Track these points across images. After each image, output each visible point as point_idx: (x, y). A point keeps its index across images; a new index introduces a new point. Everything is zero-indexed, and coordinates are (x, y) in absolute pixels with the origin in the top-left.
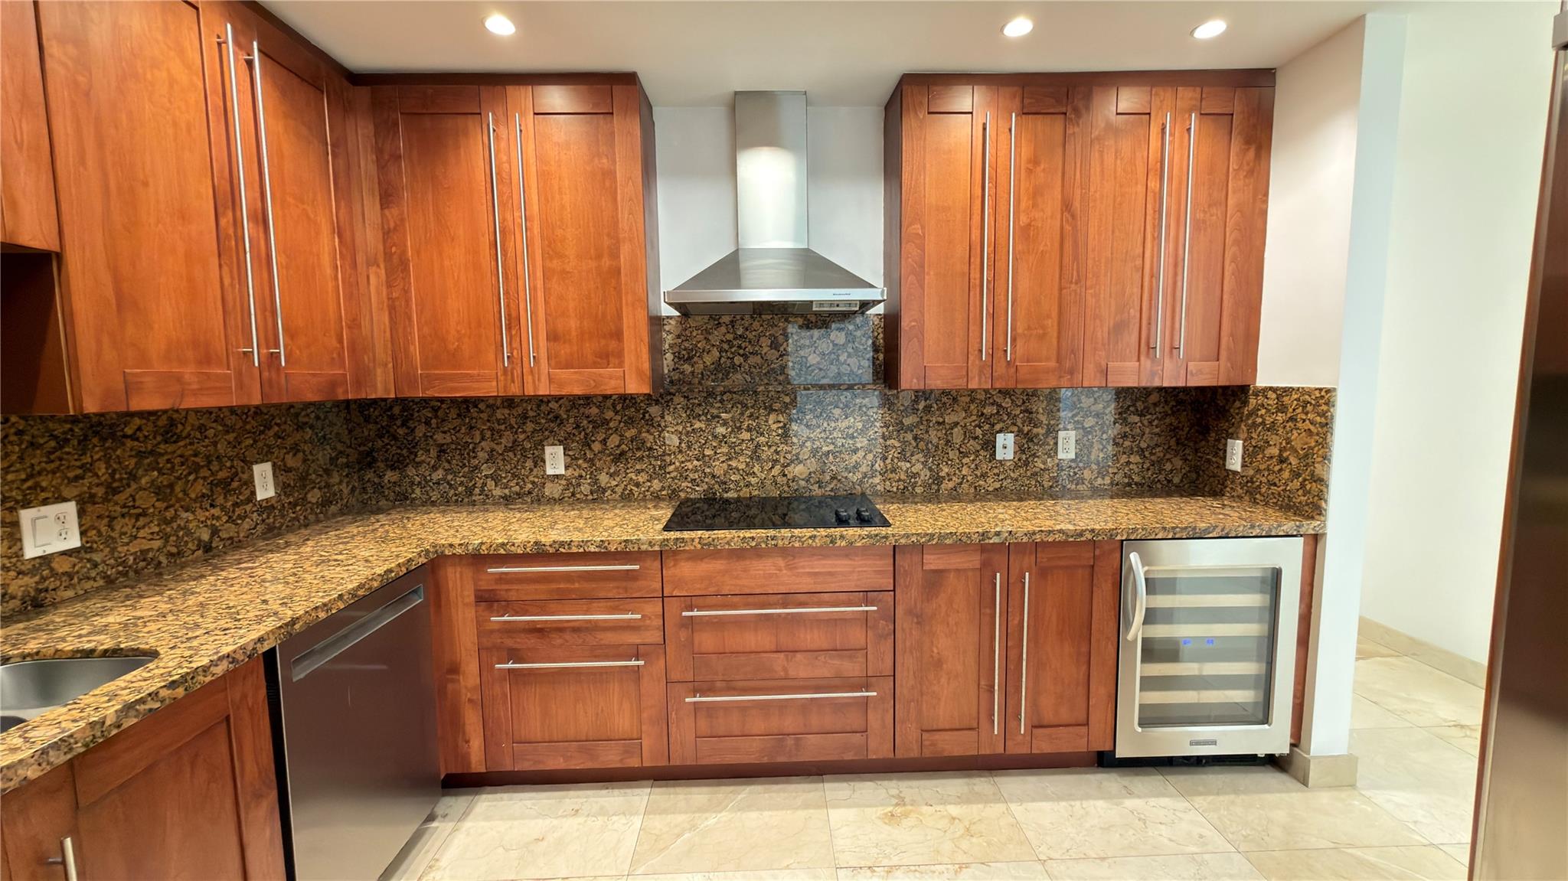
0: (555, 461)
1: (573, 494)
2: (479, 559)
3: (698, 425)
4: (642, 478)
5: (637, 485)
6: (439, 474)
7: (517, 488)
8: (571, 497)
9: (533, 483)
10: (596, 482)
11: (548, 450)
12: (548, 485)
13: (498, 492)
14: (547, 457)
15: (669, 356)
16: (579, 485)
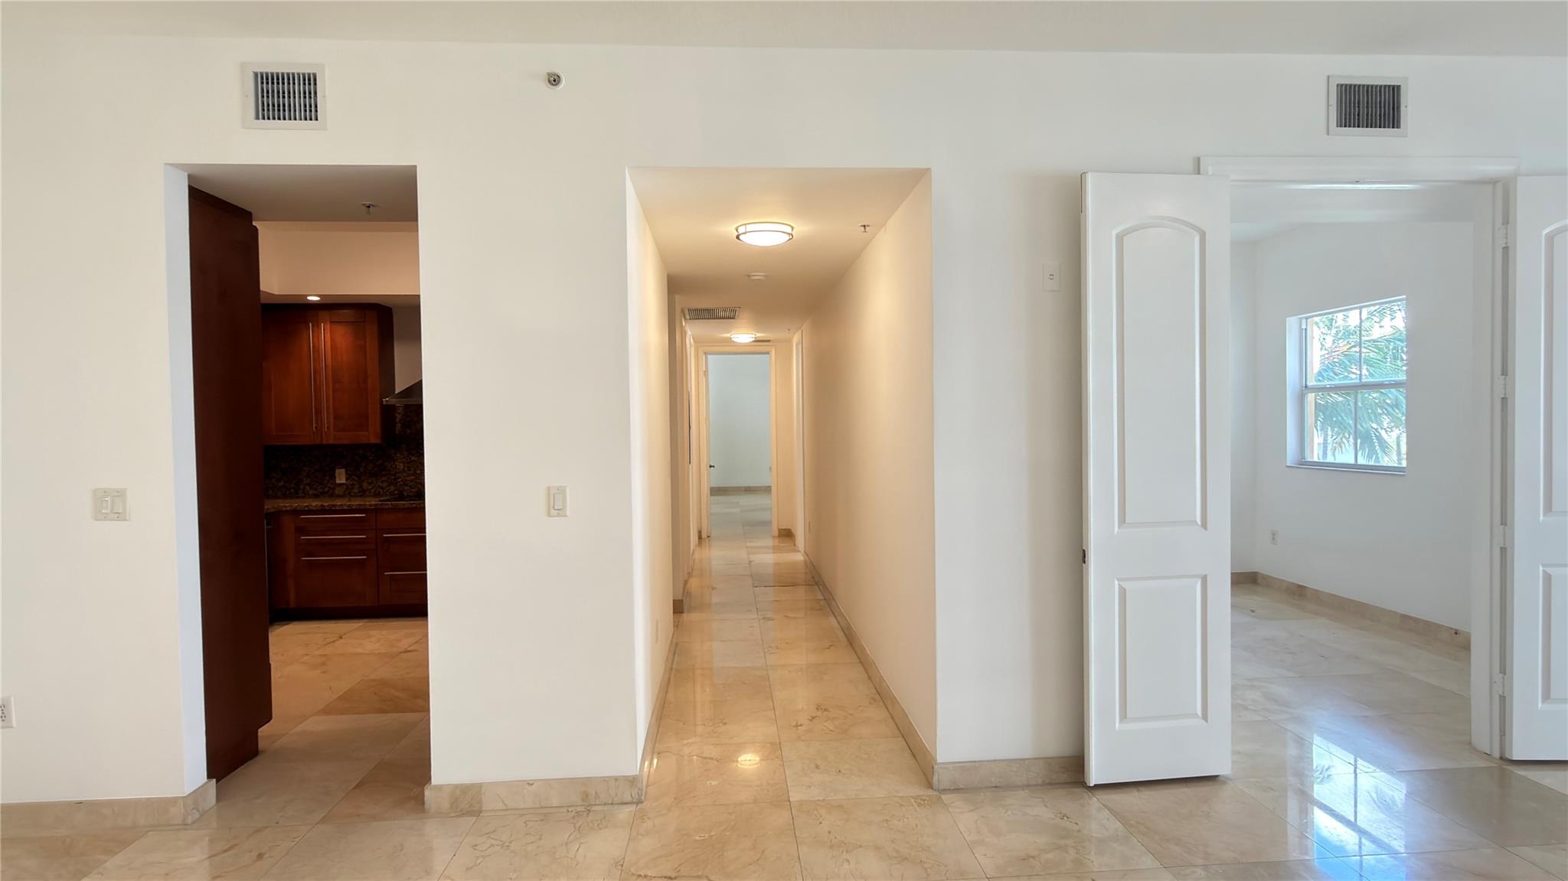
0: (341, 477)
1: (350, 493)
2: (297, 512)
3: (413, 458)
4: (384, 485)
5: (382, 488)
6: (282, 483)
7: (321, 490)
8: (348, 491)
9: (329, 487)
10: (361, 487)
11: (337, 471)
12: (337, 488)
13: (311, 492)
14: (337, 475)
15: (399, 425)
16: (352, 489)
